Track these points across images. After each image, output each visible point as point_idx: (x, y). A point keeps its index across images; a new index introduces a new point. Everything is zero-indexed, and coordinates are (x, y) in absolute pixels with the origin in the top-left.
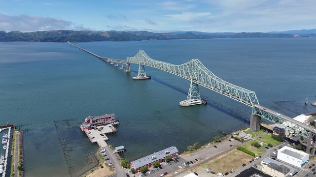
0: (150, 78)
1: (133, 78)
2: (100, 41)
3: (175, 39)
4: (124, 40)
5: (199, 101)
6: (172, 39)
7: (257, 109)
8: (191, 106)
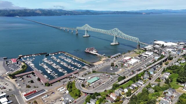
0: (90, 36)
1: (83, 36)
2: (36, 16)
3: (80, 15)
4: (51, 15)
5: (117, 43)
6: (79, 15)
7: (139, 43)
8: (115, 45)
